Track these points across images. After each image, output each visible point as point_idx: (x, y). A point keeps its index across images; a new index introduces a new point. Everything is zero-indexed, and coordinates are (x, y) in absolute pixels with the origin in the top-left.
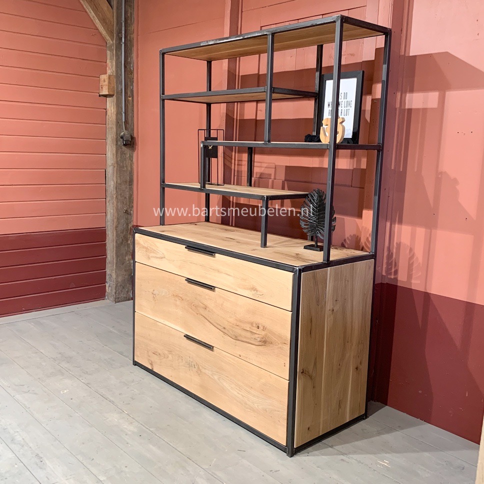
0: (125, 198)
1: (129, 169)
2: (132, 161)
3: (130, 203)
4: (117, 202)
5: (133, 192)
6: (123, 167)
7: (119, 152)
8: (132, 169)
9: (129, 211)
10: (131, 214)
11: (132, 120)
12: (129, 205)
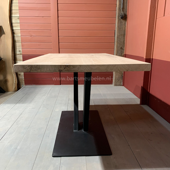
0: (121, 42)
1: (124, 29)
2: (125, 25)
3: (123, 44)
4: (117, 44)
5: (125, 40)
6: (121, 29)
7: (119, 22)
8: (125, 29)
9: (123, 48)
10: (123, 49)
11: (126, 7)
12: (123, 45)
